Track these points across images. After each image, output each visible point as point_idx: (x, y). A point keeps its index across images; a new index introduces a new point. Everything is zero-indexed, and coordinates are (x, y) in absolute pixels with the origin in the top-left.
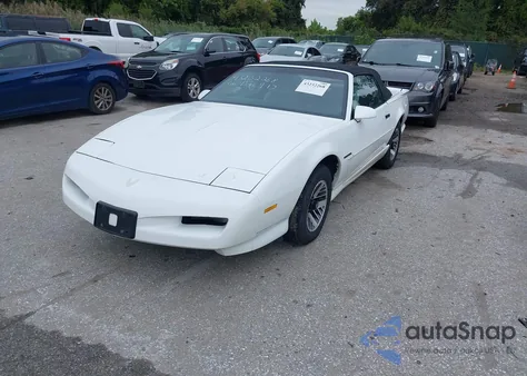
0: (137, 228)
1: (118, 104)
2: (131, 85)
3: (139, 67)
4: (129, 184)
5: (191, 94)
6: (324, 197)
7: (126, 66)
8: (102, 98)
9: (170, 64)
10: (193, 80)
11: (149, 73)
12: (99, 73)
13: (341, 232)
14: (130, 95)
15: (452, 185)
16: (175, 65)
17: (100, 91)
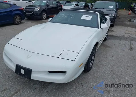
0: (32, 75)
1: (22, 21)
2: (26, 15)
3: (28, 10)
4: (28, 57)
5: (43, 18)
6: (93, 55)
7: (24, 9)
8: (17, 20)
9: (37, 9)
10: (44, 14)
11: (31, 12)
12: (16, 12)
13: (98, 66)
14: (26, 18)
15: (125, 46)
16: (39, 9)
17: (17, 17)
